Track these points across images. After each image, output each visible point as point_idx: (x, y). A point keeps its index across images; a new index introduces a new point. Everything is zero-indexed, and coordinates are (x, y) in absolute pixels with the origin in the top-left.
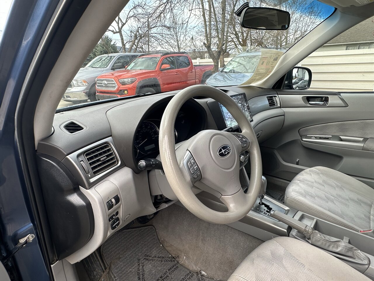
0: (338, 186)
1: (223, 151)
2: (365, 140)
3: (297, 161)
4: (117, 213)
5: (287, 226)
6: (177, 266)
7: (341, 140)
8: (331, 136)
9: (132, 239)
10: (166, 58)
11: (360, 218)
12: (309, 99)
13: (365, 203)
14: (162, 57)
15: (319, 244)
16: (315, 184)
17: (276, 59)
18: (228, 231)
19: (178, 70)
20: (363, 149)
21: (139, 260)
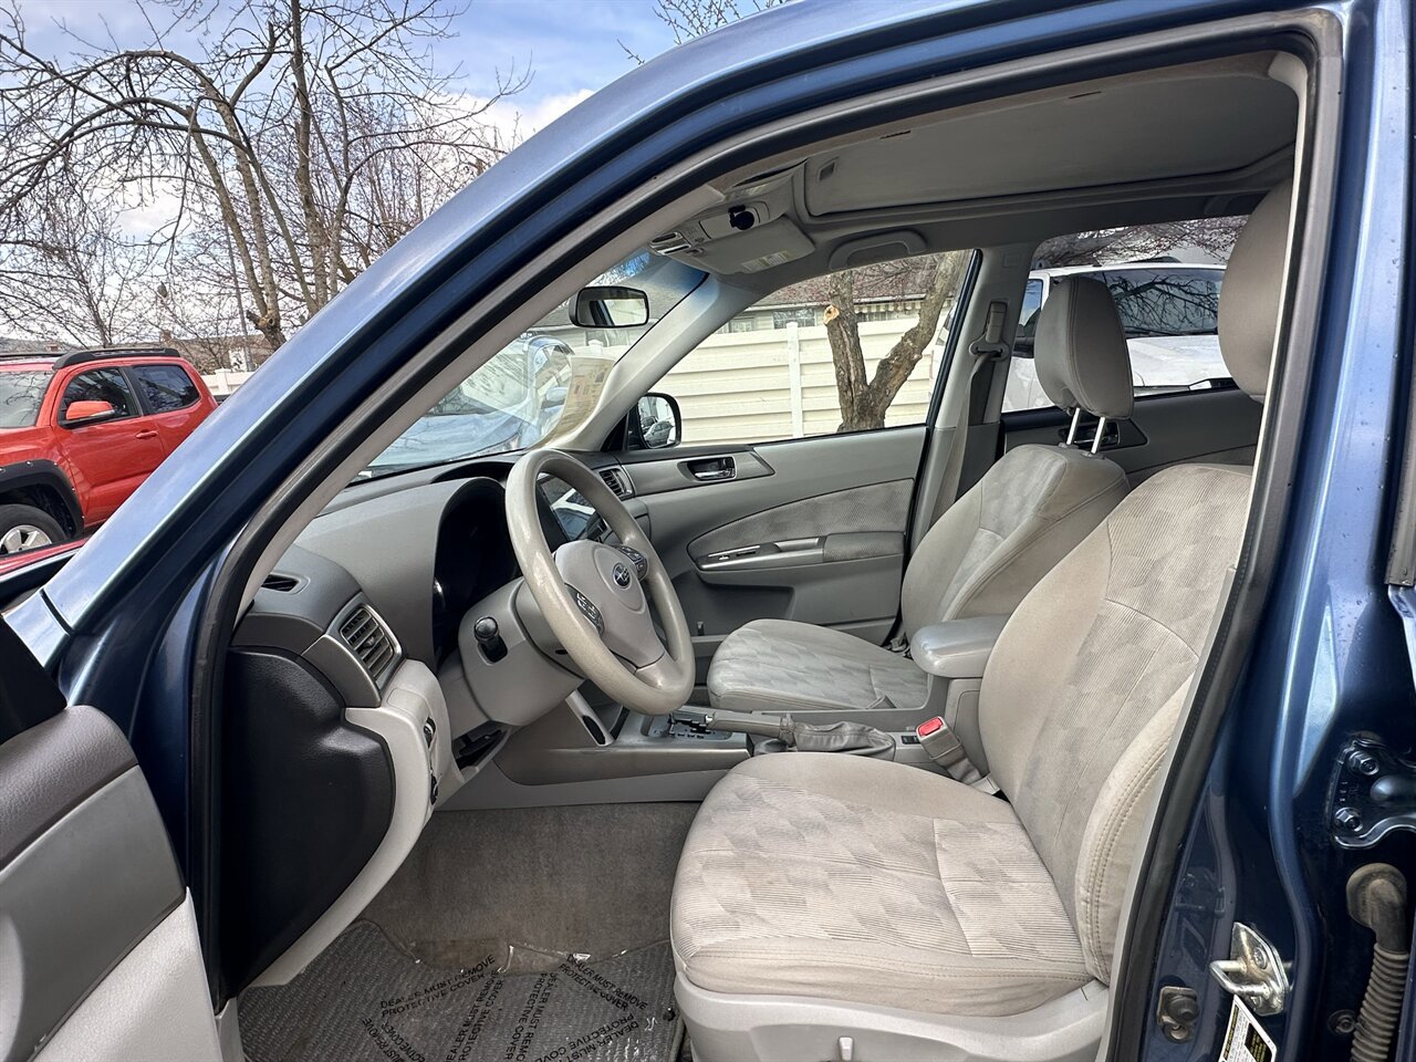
0: (802, 652)
2: (823, 540)
3: (700, 627)
5: (742, 738)
6: (496, 980)
7: (780, 550)
8: (760, 546)
11: (859, 696)
12: (693, 467)
13: (858, 670)
14: (61, 373)
16: (760, 658)
20: (826, 559)
21: (368, 1024)
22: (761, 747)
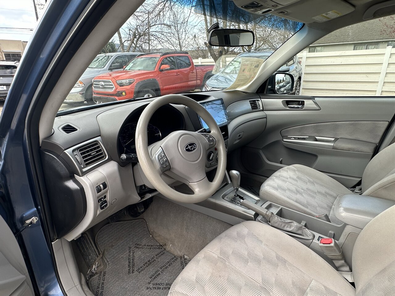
0: (309, 181)
1: (189, 147)
2: (336, 139)
3: (281, 160)
4: (105, 197)
5: (254, 213)
6: (164, 252)
7: (316, 140)
8: (308, 137)
9: (124, 230)
10: (166, 58)
11: (322, 207)
12: (288, 103)
13: (331, 195)
14: (162, 57)
15: (276, 225)
16: (289, 180)
17: (257, 66)
18: (208, 220)
19: (179, 70)
20: (334, 148)
21: (130, 248)
22: (259, 218)
